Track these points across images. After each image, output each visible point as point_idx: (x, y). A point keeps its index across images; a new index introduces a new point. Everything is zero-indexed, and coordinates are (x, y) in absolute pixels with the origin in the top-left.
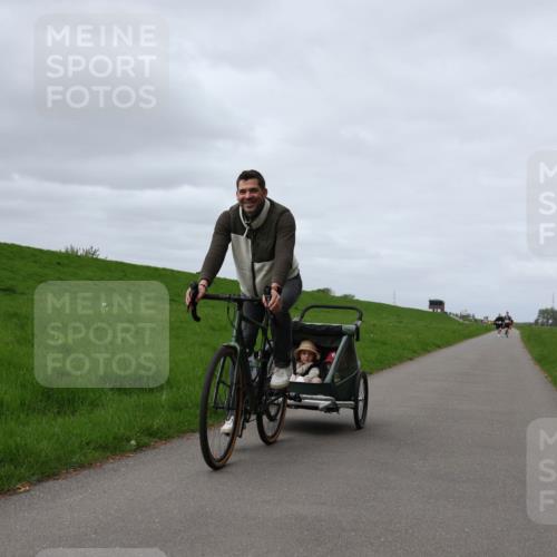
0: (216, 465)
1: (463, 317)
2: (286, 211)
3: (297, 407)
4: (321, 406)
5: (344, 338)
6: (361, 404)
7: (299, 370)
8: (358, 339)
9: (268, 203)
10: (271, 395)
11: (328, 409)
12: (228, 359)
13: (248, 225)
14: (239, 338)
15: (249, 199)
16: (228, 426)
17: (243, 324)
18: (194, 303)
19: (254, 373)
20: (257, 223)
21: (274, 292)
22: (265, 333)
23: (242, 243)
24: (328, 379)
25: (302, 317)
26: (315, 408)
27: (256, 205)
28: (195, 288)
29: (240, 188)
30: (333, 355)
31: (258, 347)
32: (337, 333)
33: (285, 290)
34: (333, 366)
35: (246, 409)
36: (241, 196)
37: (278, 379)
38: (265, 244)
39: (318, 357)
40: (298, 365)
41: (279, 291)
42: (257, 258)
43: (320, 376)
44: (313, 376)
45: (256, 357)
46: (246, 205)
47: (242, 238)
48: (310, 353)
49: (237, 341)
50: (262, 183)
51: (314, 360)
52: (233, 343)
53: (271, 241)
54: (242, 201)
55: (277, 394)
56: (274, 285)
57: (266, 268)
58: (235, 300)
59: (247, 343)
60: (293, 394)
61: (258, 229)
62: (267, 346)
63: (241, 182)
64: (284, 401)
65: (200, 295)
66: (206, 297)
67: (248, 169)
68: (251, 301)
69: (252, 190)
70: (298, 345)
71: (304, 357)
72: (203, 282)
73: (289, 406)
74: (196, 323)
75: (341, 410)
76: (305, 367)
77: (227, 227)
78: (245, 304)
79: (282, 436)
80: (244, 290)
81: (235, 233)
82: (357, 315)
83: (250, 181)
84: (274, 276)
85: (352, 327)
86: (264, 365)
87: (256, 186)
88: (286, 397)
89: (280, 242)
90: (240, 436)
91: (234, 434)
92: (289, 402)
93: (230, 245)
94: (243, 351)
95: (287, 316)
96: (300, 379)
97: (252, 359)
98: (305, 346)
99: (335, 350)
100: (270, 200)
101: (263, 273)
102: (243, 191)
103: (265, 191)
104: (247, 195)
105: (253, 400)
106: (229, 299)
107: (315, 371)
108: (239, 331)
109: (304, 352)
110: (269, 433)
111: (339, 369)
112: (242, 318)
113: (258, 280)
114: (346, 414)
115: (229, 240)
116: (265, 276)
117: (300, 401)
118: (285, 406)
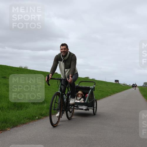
0: (54, 126)
1: (124, 84)
2: (74, 55)
3: (77, 109)
4: (84, 109)
5: (90, 90)
6: (95, 108)
7: (78, 99)
8: (94, 90)
9: (69, 53)
10: (70, 106)
11: (86, 110)
12: (58, 96)
13: (63, 59)
14: (61, 90)
15: (64, 51)
16: (58, 115)
17: (62, 86)
18: (48, 80)
19: (65, 100)
20: (66, 58)
21: (70, 77)
22: (68, 89)
23: (62, 64)
24: (86, 101)
25: (79, 84)
26: (82, 109)
27: (65, 53)
28: (48, 76)
29: (61, 48)
30: (87, 95)
31: (66, 93)
32: (88, 89)
33: (73, 77)
34: (87, 98)
35: (63, 110)
36: (61, 51)
37: (72, 101)
38: (68, 64)
39: (83, 95)
40: (78, 98)
41: (72, 77)
42: (66, 68)
43: (84, 101)
44: (82, 101)
45: (66, 95)
46: (63, 53)
47: (62, 62)
48: (81, 94)
49: (60, 91)
50: (67, 47)
51: (82, 96)
52: (59, 92)
53: (70, 63)
54: (62, 52)
55: (71, 106)
56: (70, 75)
57: (68, 71)
58: (59, 80)
59: (63, 91)
60: (76, 106)
61: (66, 60)
62: (69, 92)
63: (61, 47)
64: (74, 108)
65: (50, 78)
66: (51, 79)
67: (63, 43)
68: (64, 80)
69: (64, 49)
70: (78, 92)
71: (79, 95)
72: (51, 75)
73: (75, 109)
74: (49, 86)
75: (90, 110)
76: (80, 98)
77: (57, 59)
78: (62, 81)
79: (73, 117)
80: (62, 77)
81: (60, 61)
82: (94, 84)
83: (64, 46)
84: (70, 73)
85: (93, 87)
86: (68, 98)
87: (66, 48)
88: (74, 106)
89: (72, 63)
90: (61, 117)
91: (60, 117)
92: (75, 108)
93: (58, 64)
94: (62, 94)
95: (74, 84)
96: (78, 101)
97: (64, 96)
98: (80, 92)
99: (88, 93)
100: (69, 52)
101: (67, 72)
102: (62, 49)
103: (68, 49)
104: (63, 50)
105: (65, 107)
106: (58, 79)
107: (82, 99)
108: (61, 88)
109: (79, 94)
110: (69, 116)
111: (89, 99)
112: (61, 84)
113: (66, 74)
114: (91, 111)
115: (58, 63)
116: (68, 73)
117: (78, 107)
118: (74, 109)
